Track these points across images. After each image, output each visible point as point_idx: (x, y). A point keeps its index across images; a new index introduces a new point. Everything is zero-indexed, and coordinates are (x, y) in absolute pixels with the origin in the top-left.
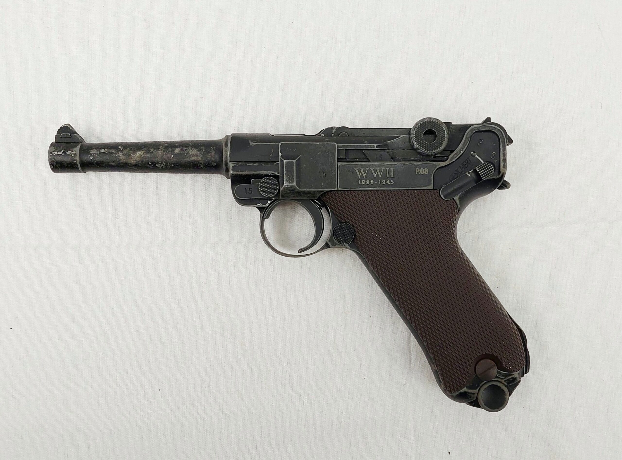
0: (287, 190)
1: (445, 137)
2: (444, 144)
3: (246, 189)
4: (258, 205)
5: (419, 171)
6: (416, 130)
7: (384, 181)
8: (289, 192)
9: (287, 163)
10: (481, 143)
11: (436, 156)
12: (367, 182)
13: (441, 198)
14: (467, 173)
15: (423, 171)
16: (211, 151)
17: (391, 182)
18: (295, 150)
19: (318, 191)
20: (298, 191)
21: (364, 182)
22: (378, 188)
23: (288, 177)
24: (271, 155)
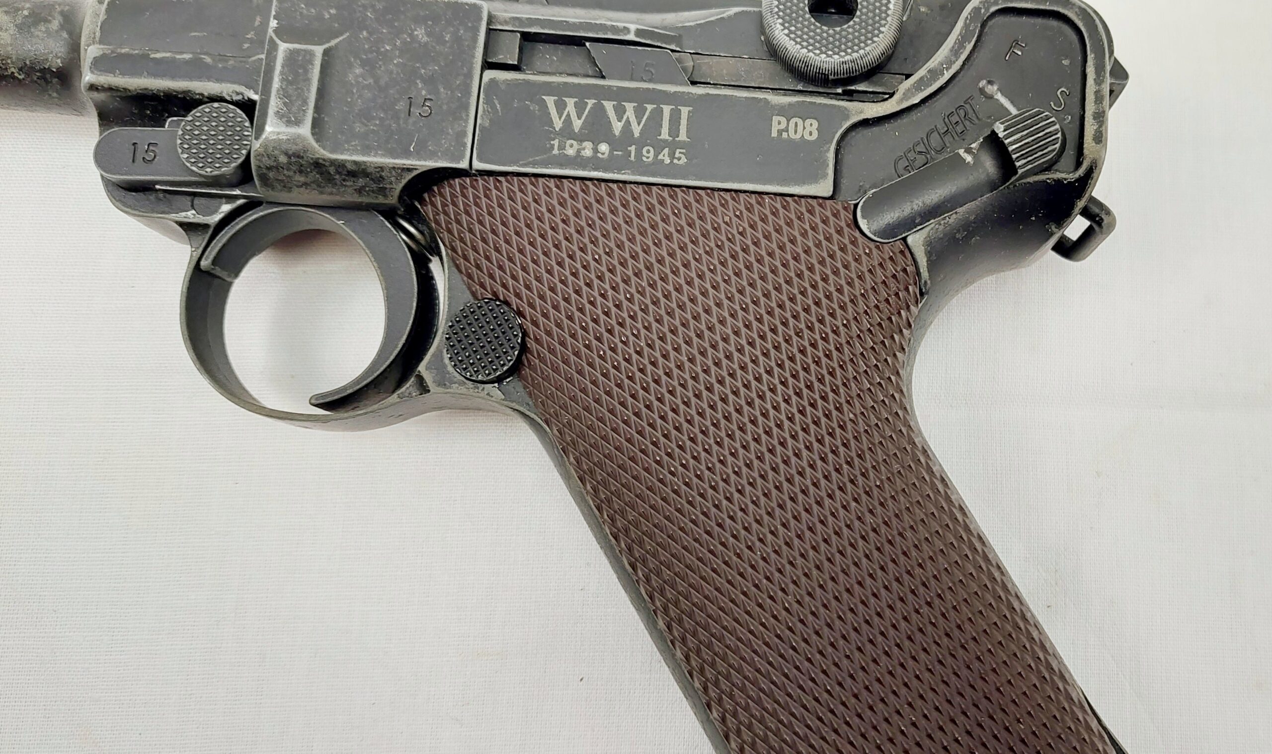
0: (276, 152)
2: (881, 35)
3: (134, 144)
4: (184, 214)
5: (783, 126)
7: (648, 152)
8: (283, 159)
9: (292, 54)
10: (1020, 53)
11: (853, 88)
12: (584, 149)
13: (857, 234)
14: (961, 152)
15: (800, 128)
16: (50, 18)
17: (677, 155)
19: (396, 166)
20: (321, 161)
21: (571, 146)
22: (624, 174)
23: (285, 104)
24: (248, 36)
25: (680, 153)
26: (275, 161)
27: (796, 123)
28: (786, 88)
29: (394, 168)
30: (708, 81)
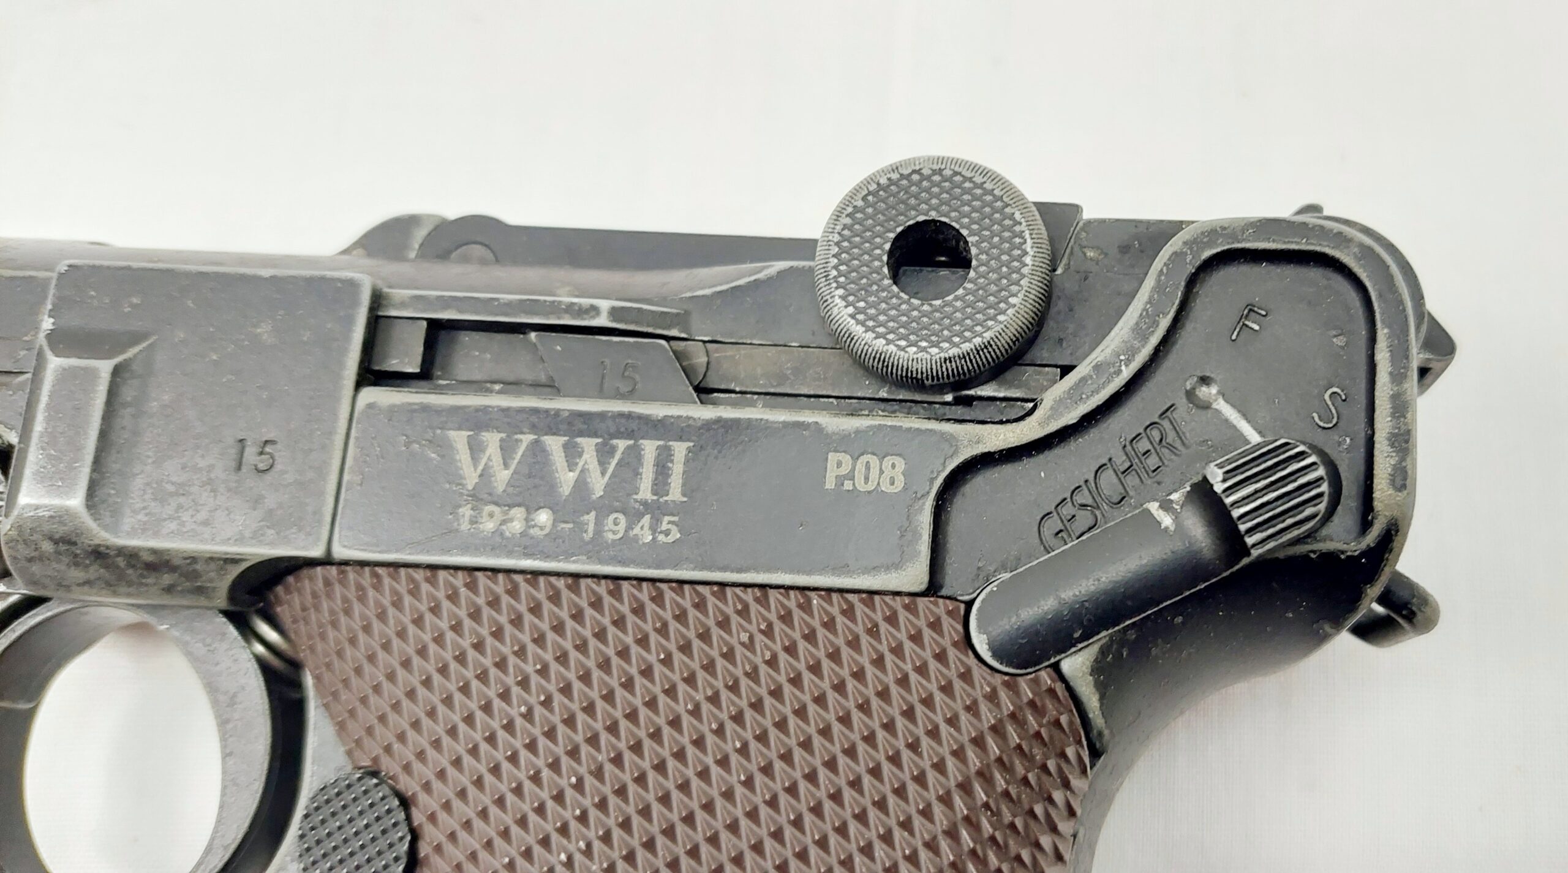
0: (35, 537)
1: (1025, 270)
2: (1011, 312)
5: (844, 470)
6: (848, 221)
7: (616, 522)
8: (47, 547)
9: (65, 375)
10: (1256, 327)
11: (972, 392)
12: (511, 520)
13: (972, 661)
14: (1153, 507)
15: (874, 473)
17: (664, 526)
19: (214, 555)
20: (102, 549)
21: (491, 515)
22: (574, 562)
23: (50, 458)
24: (26, 338)
25: (669, 522)
26: (36, 549)
27: (868, 462)
28: (859, 395)
29: (211, 559)
30: (732, 386)
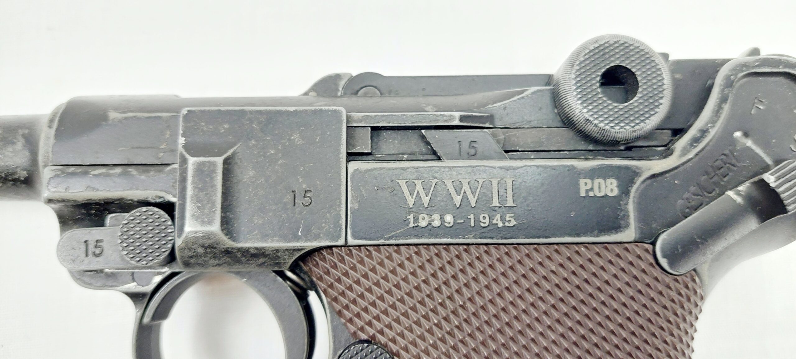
0: (195, 246)
1: (665, 87)
2: (660, 107)
3: (86, 242)
4: (127, 286)
5: (589, 187)
6: (577, 68)
7: (484, 218)
8: (200, 250)
9: (199, 166)
10: (762, 107)
11: (633, 144)
12: (433, 220)
13: (660, 270)
14: (731, 194)
15: (603, 186)
16: (15, 141)
17: (508, 219)
18: (224, 128)
19: (288, 248)
20: (230, 249)
21: (423, 219)
22: (467, 238)
23: (198, 208)
24: (162, 147)
25: (510, 217)
26: (195, 252)
27: (599, 183)
28: (579, 149)
29: (287, 250)
30: (517, 148)
